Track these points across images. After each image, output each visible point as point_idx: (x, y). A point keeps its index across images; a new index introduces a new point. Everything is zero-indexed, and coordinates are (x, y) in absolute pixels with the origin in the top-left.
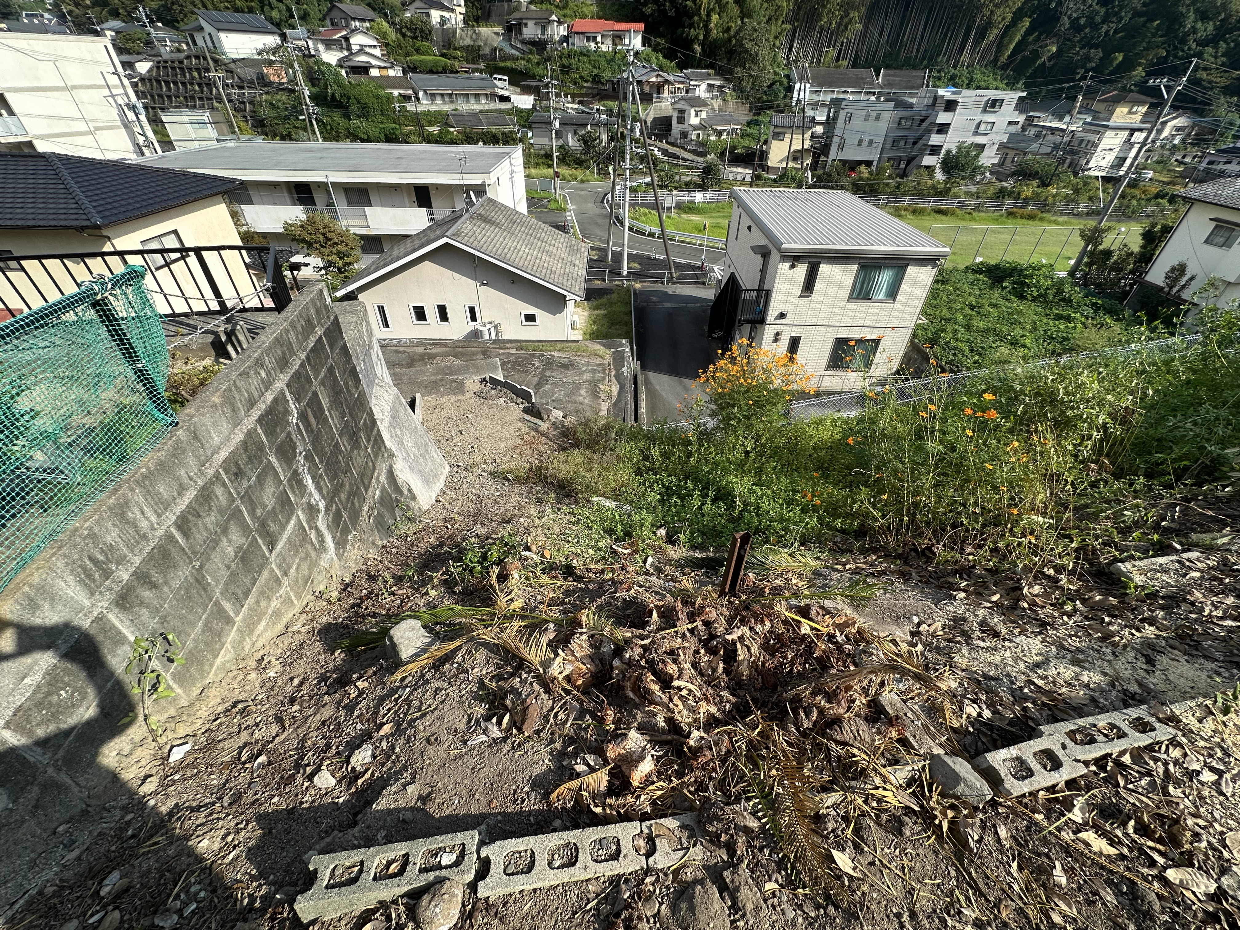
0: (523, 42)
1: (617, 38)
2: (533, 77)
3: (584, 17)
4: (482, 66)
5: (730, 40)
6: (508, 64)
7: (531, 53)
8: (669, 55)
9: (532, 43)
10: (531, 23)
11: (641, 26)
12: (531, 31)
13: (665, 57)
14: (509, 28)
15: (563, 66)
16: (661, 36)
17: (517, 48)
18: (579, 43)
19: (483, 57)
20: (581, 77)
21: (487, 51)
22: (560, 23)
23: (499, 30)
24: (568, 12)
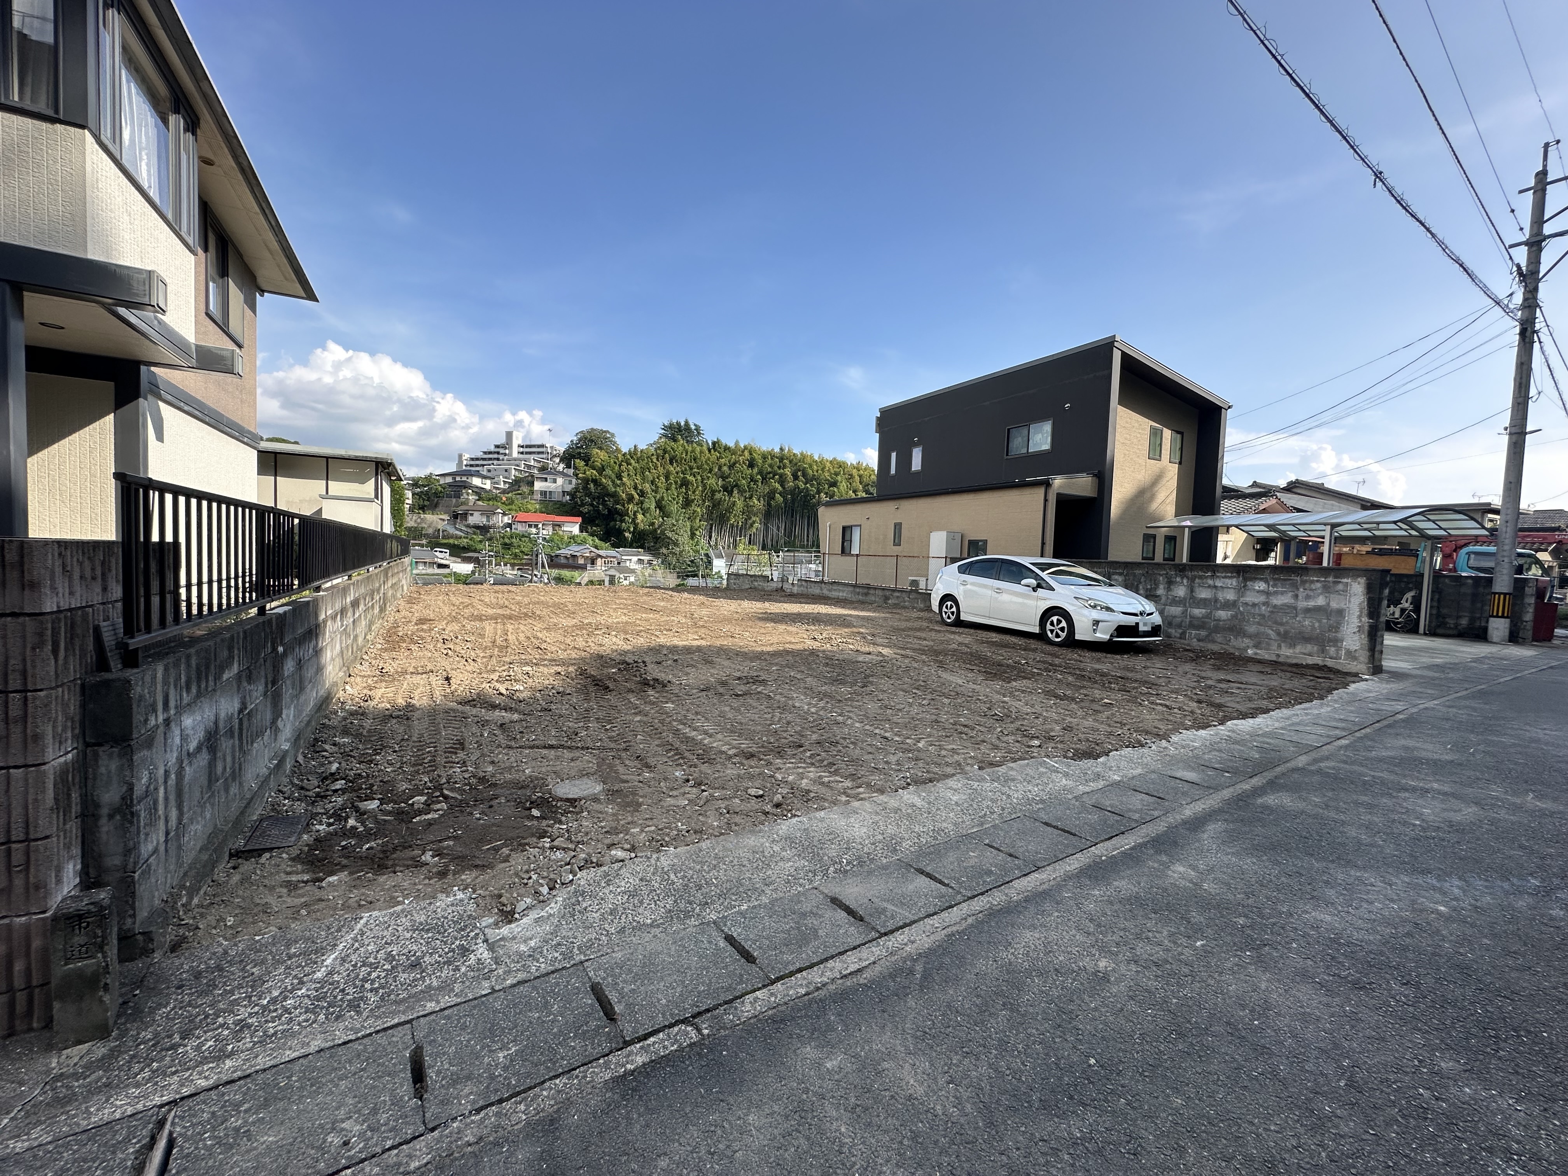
0: (468, 526)
1: (557, 526)
2: (475, 551)
3: (527, 511)
4: (424, 542)
5: (655, 530)
6: (451, 541)
7: (475, 533)
8: (605, 538)
9: (477, 527)
10: (476, 514)
11: (580, 519)
12: (476, 519)
13: (600, 540)
14: (455, 516)
15: (506, 544)
16: (597, 526)
17: (461, 530)
18: (520, 528)
19: (426, 536)
20: (522, 552)
21: (430, 531)
22: (504, 514)
23: (446, 517)
24: (513, 507)
